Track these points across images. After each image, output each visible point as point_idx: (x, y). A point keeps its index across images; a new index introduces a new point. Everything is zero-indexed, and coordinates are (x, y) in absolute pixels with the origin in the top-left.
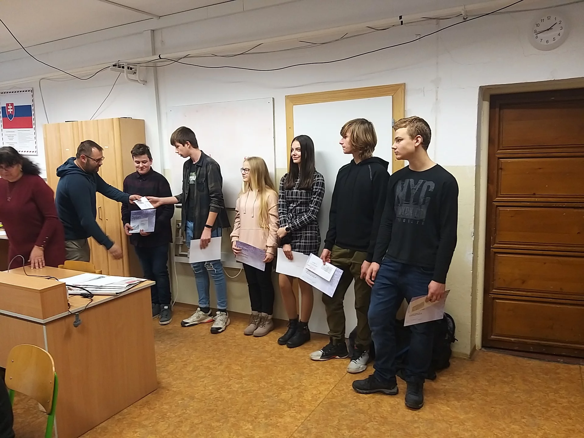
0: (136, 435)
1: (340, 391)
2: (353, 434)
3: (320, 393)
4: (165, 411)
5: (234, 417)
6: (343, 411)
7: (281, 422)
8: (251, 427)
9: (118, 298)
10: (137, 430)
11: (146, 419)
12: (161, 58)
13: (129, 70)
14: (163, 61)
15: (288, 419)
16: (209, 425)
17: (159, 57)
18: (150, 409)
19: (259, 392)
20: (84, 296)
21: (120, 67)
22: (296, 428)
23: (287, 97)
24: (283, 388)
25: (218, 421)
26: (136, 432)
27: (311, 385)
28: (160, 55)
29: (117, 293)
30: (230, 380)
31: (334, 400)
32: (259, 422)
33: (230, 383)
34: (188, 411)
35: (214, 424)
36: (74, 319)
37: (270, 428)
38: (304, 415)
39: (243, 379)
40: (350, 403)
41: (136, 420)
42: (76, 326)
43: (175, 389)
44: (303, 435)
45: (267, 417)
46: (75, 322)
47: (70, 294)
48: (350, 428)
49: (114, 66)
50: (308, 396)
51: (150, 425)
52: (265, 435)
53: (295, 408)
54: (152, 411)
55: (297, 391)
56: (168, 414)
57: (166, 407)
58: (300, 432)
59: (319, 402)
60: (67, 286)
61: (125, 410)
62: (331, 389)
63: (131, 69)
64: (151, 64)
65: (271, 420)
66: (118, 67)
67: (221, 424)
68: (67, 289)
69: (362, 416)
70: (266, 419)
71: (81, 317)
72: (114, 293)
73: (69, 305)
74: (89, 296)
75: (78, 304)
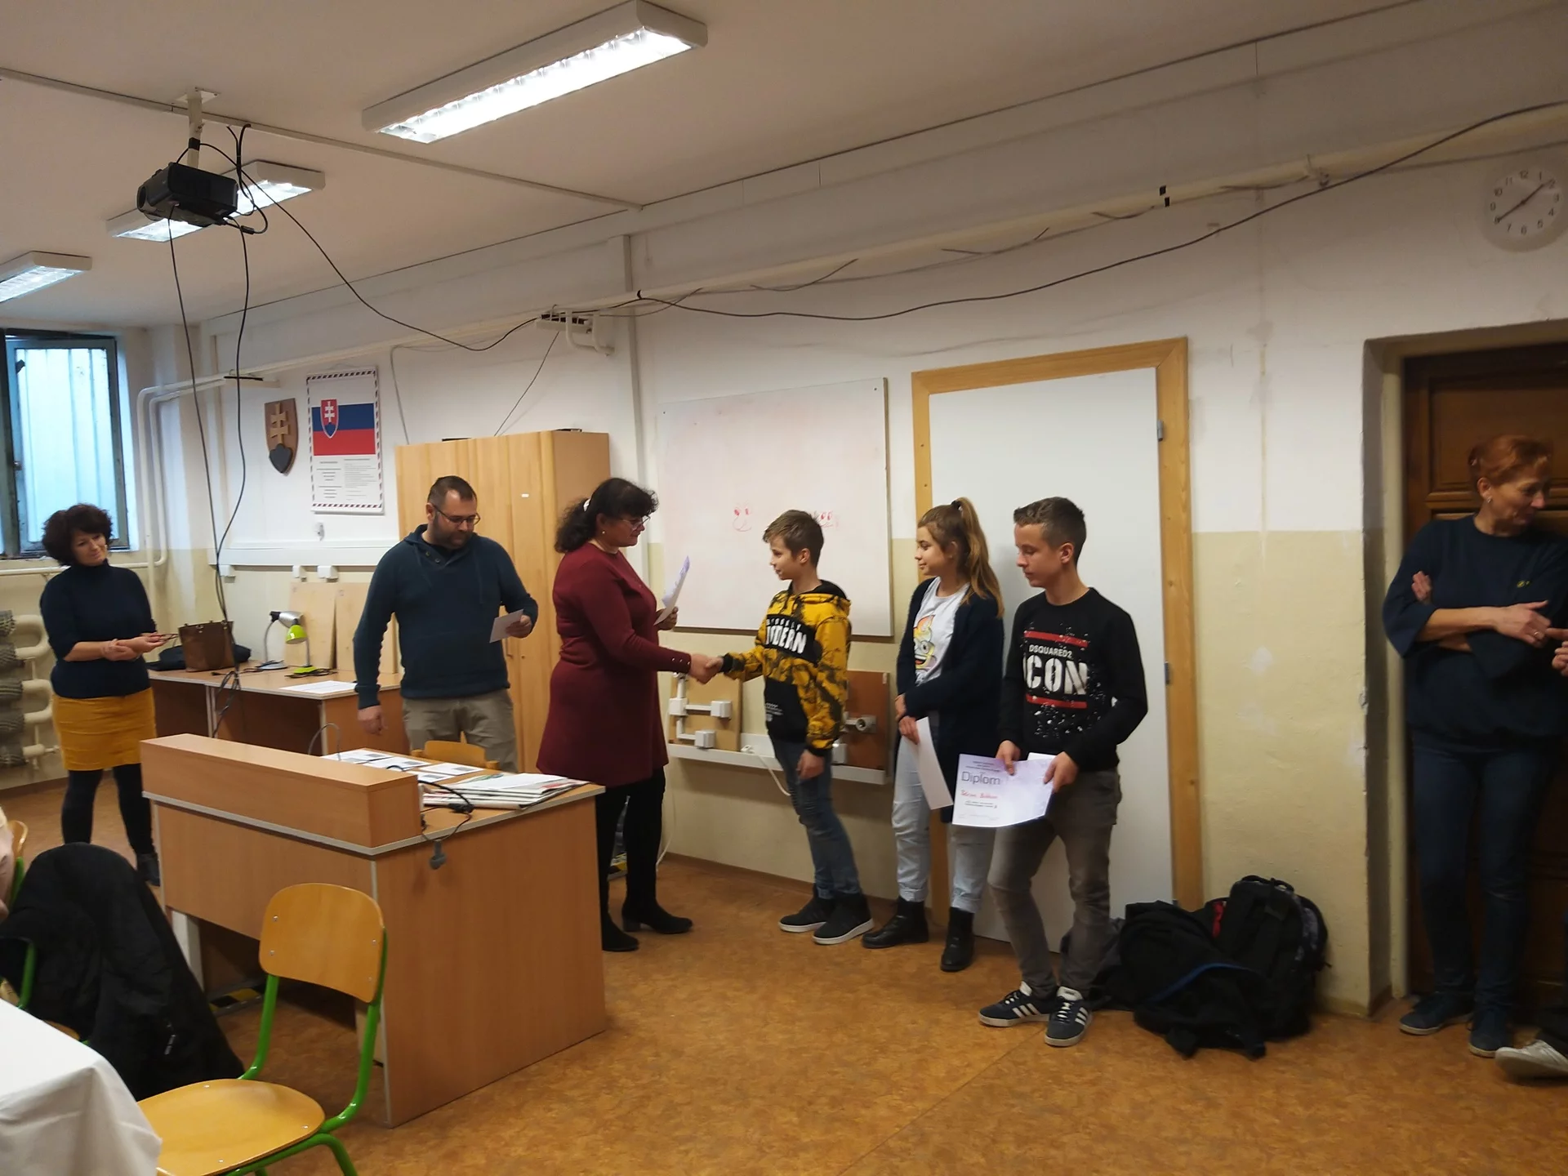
0: (549, 1114)
1: (1016, 1064)
2: (1025, 1153)
3: (968, 1066)
4: (617, 1074)
5: (762, 1098)
6: (1013, 1106)
7: (863, 1116)
8: (795, 1120)
9: (523, 816)
10: (552, 1106)
11: (575, 1087)
12: (643, 297)
13: (577, 325)
14: (647, 304)
15: (883, 1112)
16: (705, 1108)
17: (639, 294)
18: (586, 1068)
19: (828, 1052)
20: (456, 808)
21: (557, 320)
22: (897, 1129)
23: (916, 376)
24: (883, 1050)
25: (725, 1102)
26: (550, 1110)
27: (951, 1047)
29: (522, 806)
30: (767, 1024)
31: (997, 1082)
32: (816, 1112)
33: (765, 1030)
34: (664, 1079)
36: (430, 853)
37: (837, 1125)
38: (920, 1105)
39: (798, 1023)
40: (1034, 1091)
41: (553, 1087)
42: (435, 866)
43: (642, 1034)
44: (909, 1145)
45: (834, 1102)
46: (434, 858)
47: (426, 805)
48: (1022, 1141)
49: (545, 317)
50: (938, 1070)
51: (581, 1099)
52: (823, 1138)
53: (902, 1090)
54: (589, 1072)
55: (917, 1056)
56: (623, 1080)
57: (619, 1066)
58: (905, 1139)
59: (961, 1082)
60: (420, 784)
61: (534, 1068)
62: (996, 1058)
63: (581, 321)
64: (623, 311)
65: (843, 1109)
66: (553, 320)
67: (730, 1108)
69: (1057, 1120)
70: (833, 1107)
71: (446, 850)
72: (514, 805)
73: (423, 823)
74: (466, 809)
75: (443, 824)
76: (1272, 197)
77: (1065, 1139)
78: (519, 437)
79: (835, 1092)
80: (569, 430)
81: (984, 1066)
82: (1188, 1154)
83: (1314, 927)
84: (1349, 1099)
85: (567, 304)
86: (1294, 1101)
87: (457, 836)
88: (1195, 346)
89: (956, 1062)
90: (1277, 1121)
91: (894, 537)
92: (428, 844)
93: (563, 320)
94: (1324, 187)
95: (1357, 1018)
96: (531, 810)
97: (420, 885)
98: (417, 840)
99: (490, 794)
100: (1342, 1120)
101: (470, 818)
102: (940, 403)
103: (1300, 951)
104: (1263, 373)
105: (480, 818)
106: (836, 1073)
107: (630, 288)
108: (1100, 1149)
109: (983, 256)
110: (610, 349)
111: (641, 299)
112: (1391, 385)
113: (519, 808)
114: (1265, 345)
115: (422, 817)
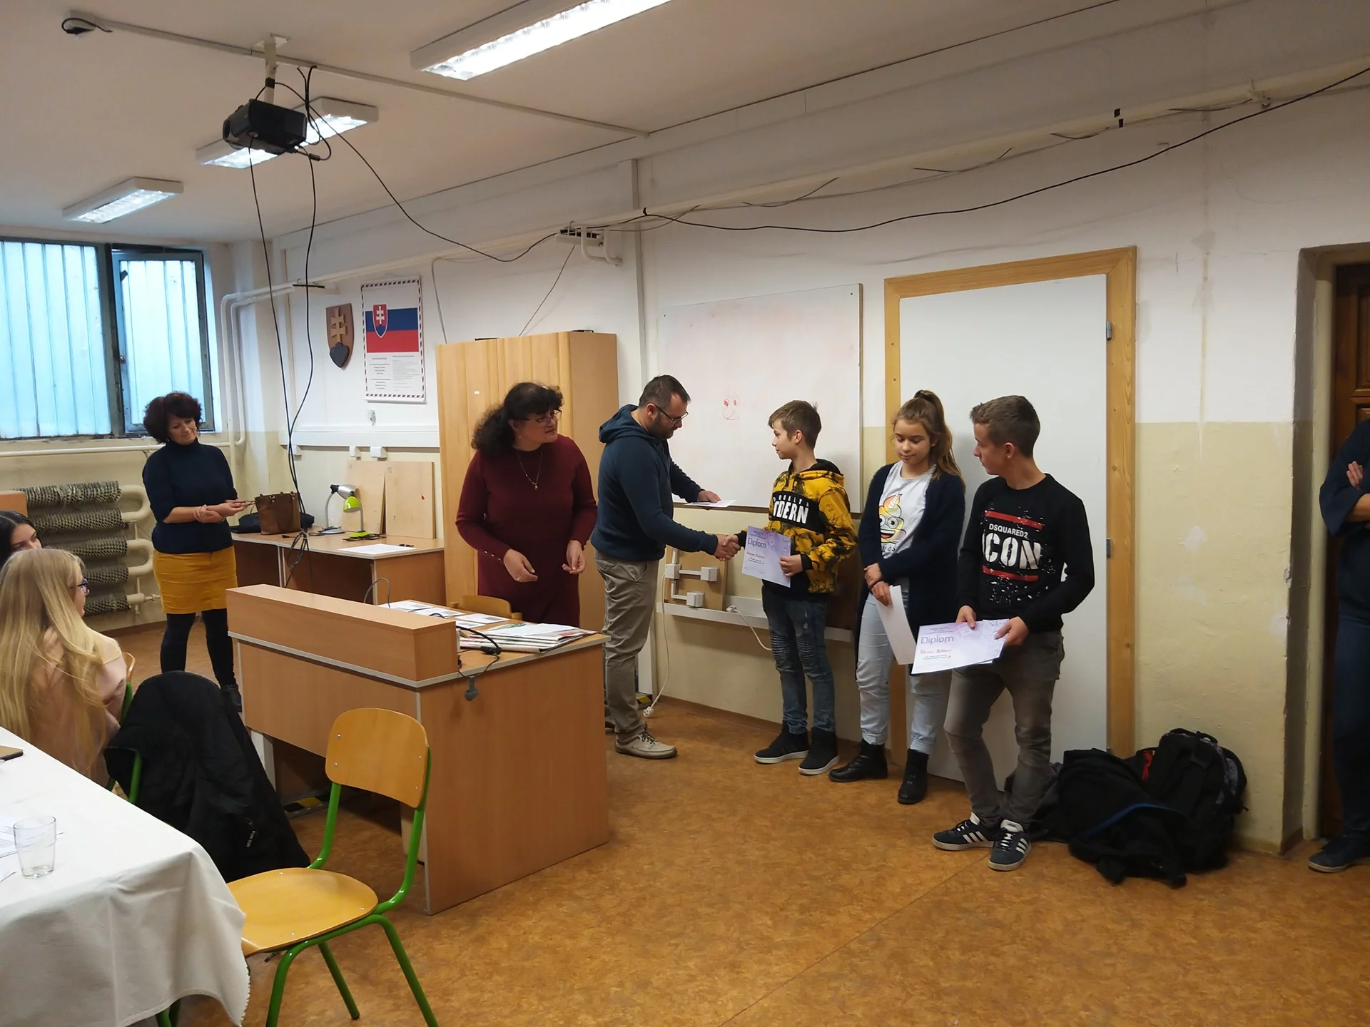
0: (561, 909)
1: (963, 884)
2: (969, 958)
3: (921, 884)
4: (618, 878)
5: (742, 903)
6: (958, 919)
7: (828, 922)
8: (770, 922)
9: (542, 658)
10: (563, 902)
11: (582, 888)
12: (648, 214)
13: (591, 238)
14: (652, 220)
15: (845, 919)
16: (693, 910)
17: (644, 212)
18: (591, 872)
19: (798, 867)
20: (487, 651)
21: (574, 234)
22: (858, 934)
23: (888, 282)
24: (846, 867)
25: (711, 905)
26: (562, 906)
27: (905, 867)
28: (645, 209)
29: (541, 650)
30: (746, 842)
31: (946, 898)
32: (787, 917)
33: (745, 847)
34: (658, 884)
35: (703, 910)
36: (465, 687)
37: (806, 928)
38: (878, 915)
39: (772, 842)
40: (978, 907)
41: (565, 887)
42: (469, 698)
43: (640, 847)
44: (867, 948)
45: (803, 909)
46: (468, 691)
47: (462, 648)
48: (965, 949)
49: (563, 232)
50: (894, 886)
51: (588, 898)
52: (793, 938)
53: (862, 902)
54: (594, 875)
55: (875, 874)
56: (623, 884)
57: (619, 872)
58: (863, 942)
59: (913, 898)
60: (457, 630)
61: (548, 870)
62: (945, 878)
63: (594, 236)
64: (631, 226)
65: (811, 915)
66: (570, 234)
67: (714, 910)
68: (458, 633)
69: (998, 933)
70: (801, 914)
71: (480, 685)
72: (536, 649)
73: (460, 662)
74: (495, 651)
75: (474, 663)
76: (1218, 118)
77: (1005, 949)
78: (540, 337)
79: (804, 901)
80: (583, 331)
81: (933, 884)
82: (1113, 965)
83: (1234, 775)
84: (1259, 925)
85: (583, 220)
86: (1211, 925)
87: (487, 674)
88: (1143, 254)
89: (909, 881)
90: (1194, 941)
91: (865, 426)
92: (464, 679)
93: (579, 234)
94: (1266, 109)
95: (1269, 855)
96: (549, 654)
97: (456, 714)
98: (454, 676)
99: (516, 639)
100: (1253, 942)
101: (498, 658)
102: (910, 307)
103: (1221, 795)
104: (1205, 279)
105: (506, 659)
106: (805, 885)
107: (637, 206)
108: (1035, 959)
109: (951, 174)
110: (619, 260)
111: (646, 215)
112: (1324, 290)
113: (539, 652)
114: (1208, 254)
115: (459, 656)
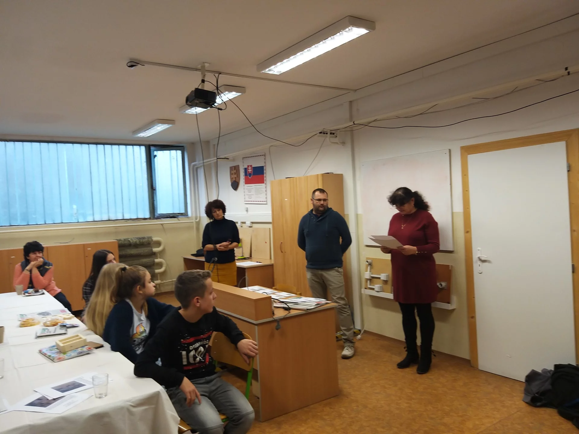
0: (317, 424)
4: (342, 412)
9: (308, 313)
10: (318, 421)
11: (327, 415)
12: (355, 124)
13: (332, 135)
14: (357, 126)
16: (375, 429)
17: (354, 123)
18: (331, 408)
19: (424, 413)
20: (285, 309)
21: (325, 134)
23: (462, 148)
24: (447, 414)
25: (383, 428)
28: (354, 122)
29: (308, 309)
30: (400, 399)
33: (400, 401)
34: (360, 416)
35: (379, 429)
36: (275, 324)
39: (413, 400)
41: (319, 414)
42: (277, 329)
43: (353, 398)
46: (277, 326)
47: (275, 307)
49: (320, 133)
50: (470, 425)
51: (328, 419)
54: (332, 410)
55: (461, 419)
56: (344, 415)
57: (343, 409)
59: (479, 431)
60: (272, 299)
61: (312, 406)
63: (333, 134)
64: (348, 129)
66: (323, 134)
68: (273, 301)
71: (282, 323)
72: (305, 309)
73: (273, 313)
74: (288, 309)
75: (280, 314)
78: (311, 176)
79: (427, 429)
80: (329, 173)
81: (489, 425)
85: (329, 128)
87: (285, 319)
89: (477, 422)
91: (454, 211)
92: (275, 321)
93: (327, 134)
96: (310, 311)
97: (272, 336)
98: (271, 319)
99: (296, 303)
101: (289, 312)
102: (472, 158)
105: (293, 313)
106: (427, 421)
107: (351, 121)
109: (490, 99)
110: (343, 143)
115: (273, 311)
